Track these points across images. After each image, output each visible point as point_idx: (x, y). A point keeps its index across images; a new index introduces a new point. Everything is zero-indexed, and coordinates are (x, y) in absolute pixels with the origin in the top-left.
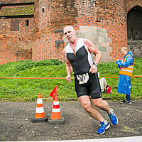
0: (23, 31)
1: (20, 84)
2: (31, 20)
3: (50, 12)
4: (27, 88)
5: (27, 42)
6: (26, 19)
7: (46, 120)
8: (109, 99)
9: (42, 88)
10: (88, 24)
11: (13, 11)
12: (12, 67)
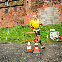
0: (19, 12)
1: (19, 35)
2: (22, 7)
3: (30, 3)
4: (22, 37)
5: (21, 17)
7: (32, 52)
8: (61, 41)
9: (29, 37)
10: (49, 7)
12: (16, 28)
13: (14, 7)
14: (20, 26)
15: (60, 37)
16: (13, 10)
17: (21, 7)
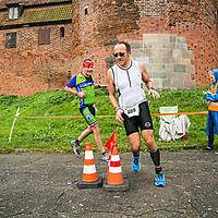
1: (55, 126)
2: (68, 27)
3: (96, 14)
5: (63, 61)
6: (60, 26)
7: (100, 185)
10: (157, 30)
11: (41, 15)
12: (43, 99)
13: (37, 28)
14: (58, 92)
16: (35, 38)
17: (62, 29)
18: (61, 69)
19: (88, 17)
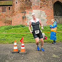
0: (8, 12)
1: (6, 36)
2: (11, 7)
7: (19, 52)
8: (46, 42)
10: (37, 9)
11: (3, 3)
12: (3, 28)
13: (2, 7)
14: (8, 26)
15: (46, 38)
17: (9, 8)
18: (9, 19)
19: (17, 4)
